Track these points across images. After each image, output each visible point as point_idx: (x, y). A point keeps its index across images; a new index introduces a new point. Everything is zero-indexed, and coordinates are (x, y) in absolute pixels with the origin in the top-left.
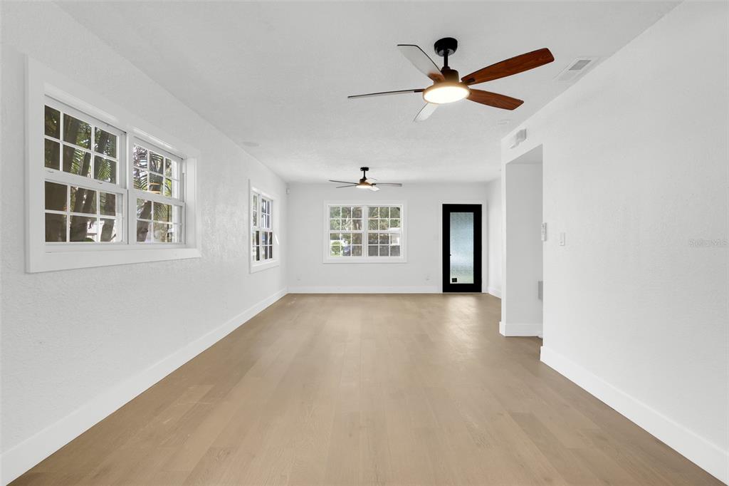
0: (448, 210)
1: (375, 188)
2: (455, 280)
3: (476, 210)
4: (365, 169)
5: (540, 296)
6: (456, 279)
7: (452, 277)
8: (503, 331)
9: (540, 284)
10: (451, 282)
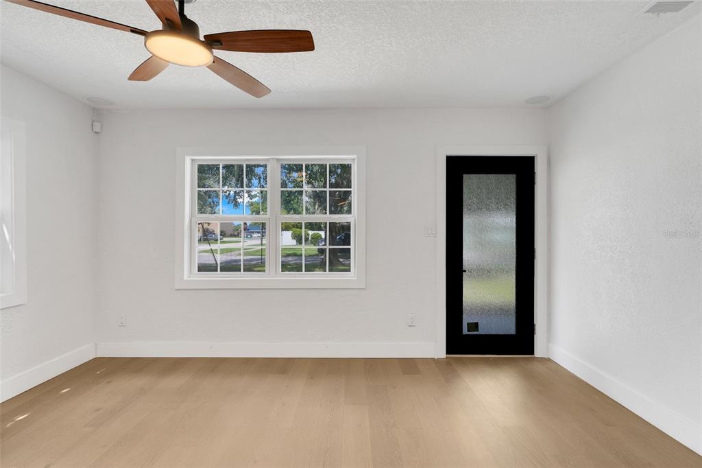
0: (458, 168)
2: (474, 326)
6: (476, 325)
7: (467, 318)
10: (465, 331)
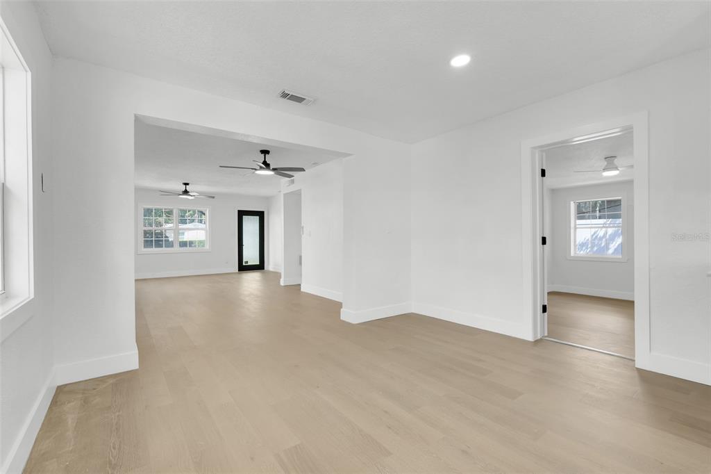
0: (241, 214)
1: (193, 198)
2: (247, 262)
3: (261, 215)
4: (186, 184)
5: (301, 263)
7: (244, 260)
8: (282, 283)
9: (301, 257)
10: (244, 264)
